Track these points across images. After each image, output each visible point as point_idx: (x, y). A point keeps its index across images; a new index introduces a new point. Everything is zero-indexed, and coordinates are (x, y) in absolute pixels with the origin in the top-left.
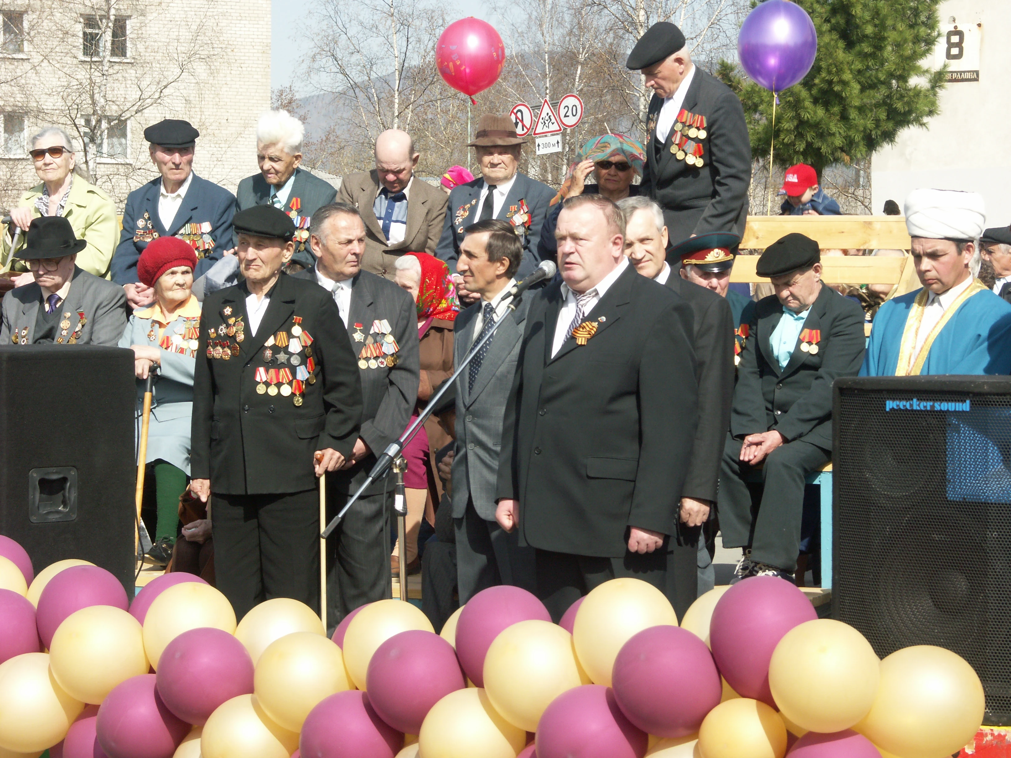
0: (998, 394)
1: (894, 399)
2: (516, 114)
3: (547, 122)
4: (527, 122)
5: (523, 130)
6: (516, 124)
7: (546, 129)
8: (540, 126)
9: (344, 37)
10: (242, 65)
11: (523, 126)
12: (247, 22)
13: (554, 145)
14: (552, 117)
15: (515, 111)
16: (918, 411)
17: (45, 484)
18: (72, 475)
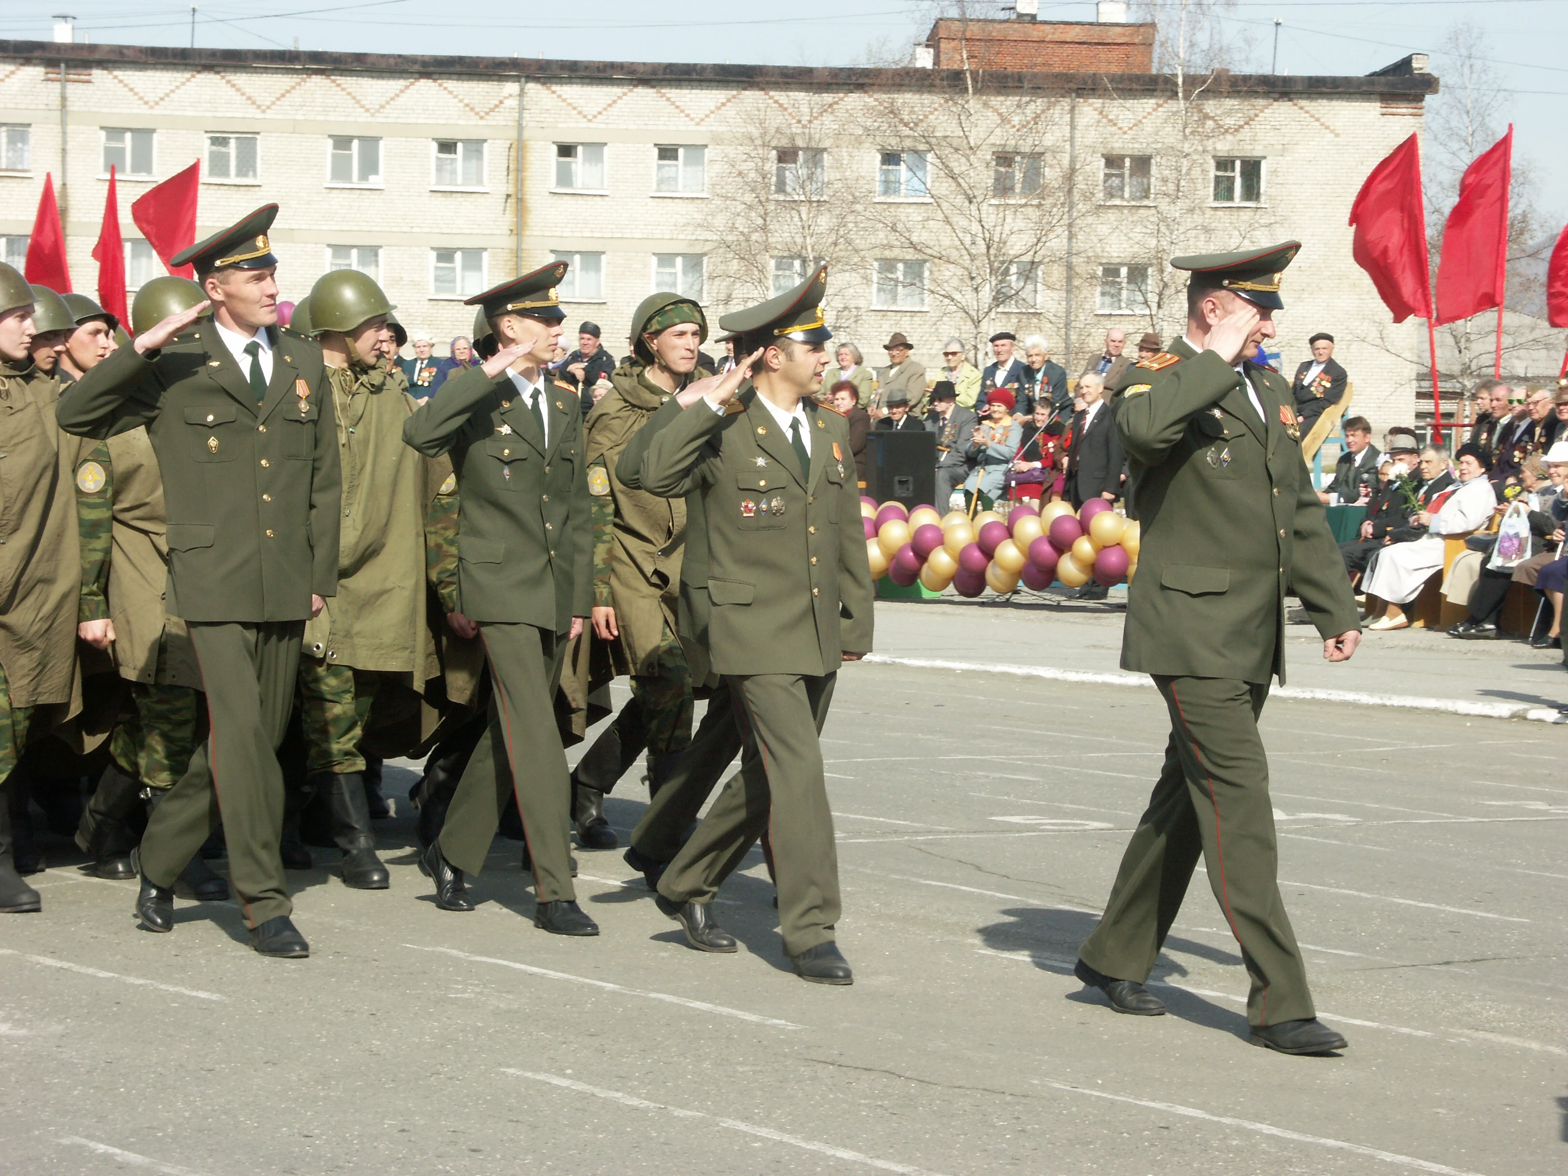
17: (900, 482)
18: (911, 479)
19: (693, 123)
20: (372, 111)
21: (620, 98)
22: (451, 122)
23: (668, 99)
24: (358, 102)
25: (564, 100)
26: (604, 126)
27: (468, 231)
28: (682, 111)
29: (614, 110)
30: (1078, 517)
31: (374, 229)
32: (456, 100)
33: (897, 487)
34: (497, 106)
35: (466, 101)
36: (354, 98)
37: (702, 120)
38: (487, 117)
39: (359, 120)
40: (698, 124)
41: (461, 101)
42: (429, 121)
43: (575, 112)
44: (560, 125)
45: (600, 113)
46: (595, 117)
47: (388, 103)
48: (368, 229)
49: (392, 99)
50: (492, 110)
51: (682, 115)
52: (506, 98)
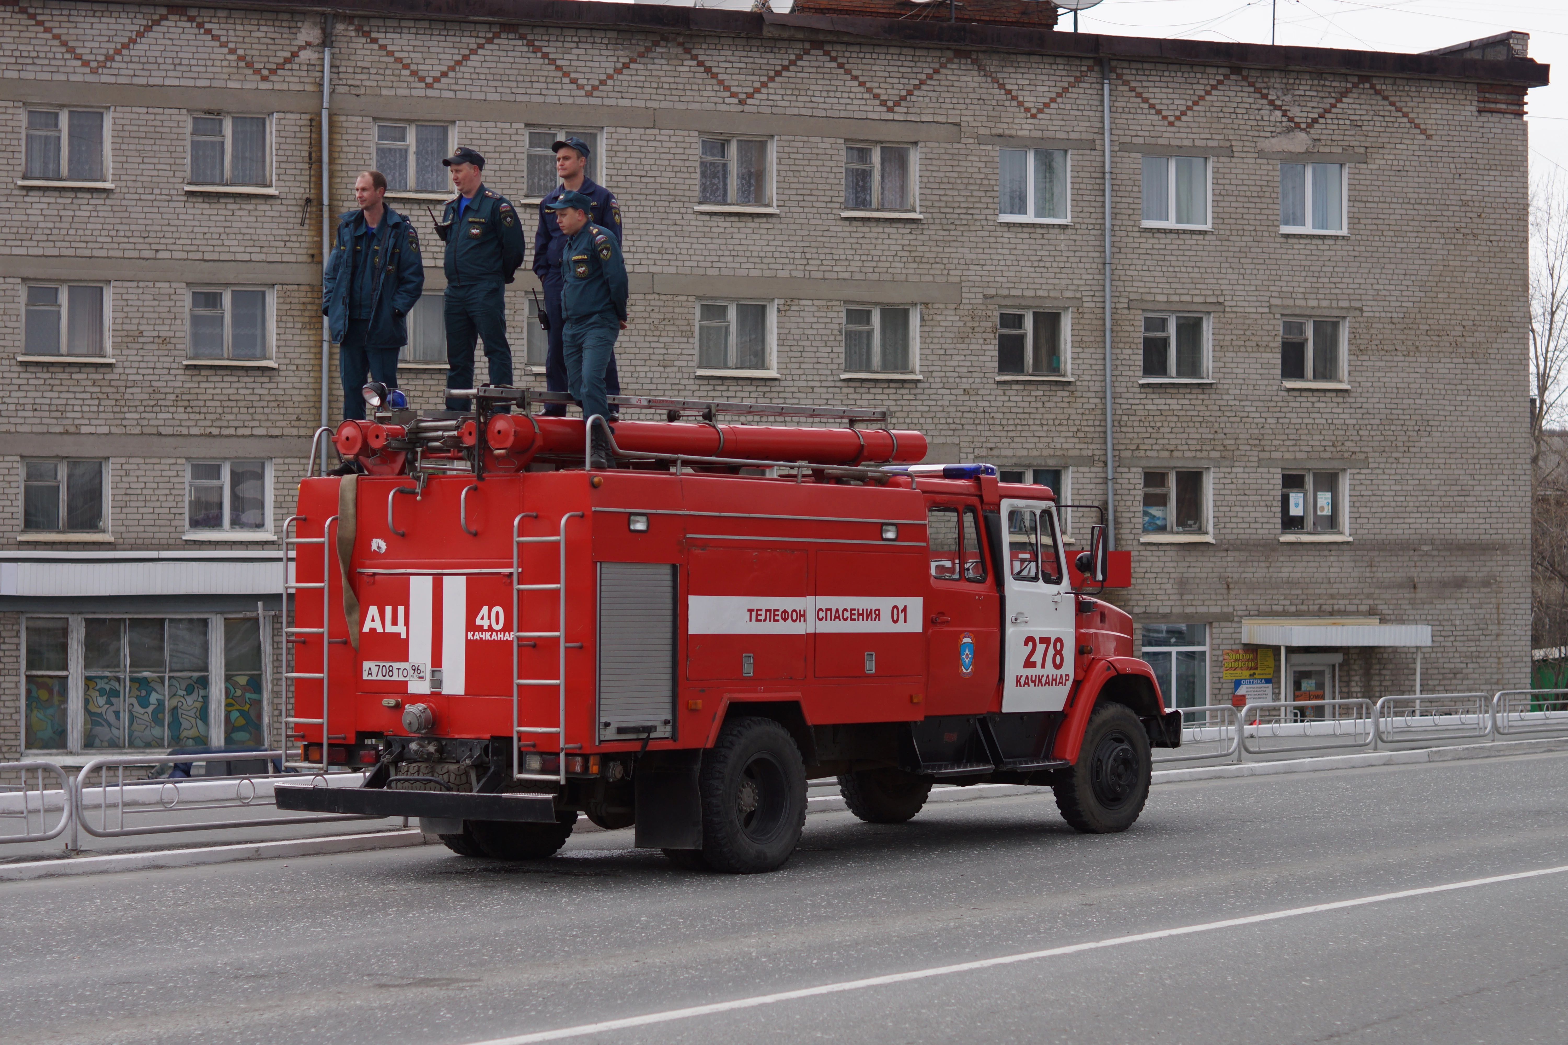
19: (583, 93)
20: (94, 64)
21: (474, 52)
22: (216, 84)
23: (545, 56)
24: (71, 50)
25: (391, 54)
26: (451, 94)
27: (247, 257)
28: (566, 74)
29: (465, 70)
31: (96, 253)
32: (226, 50)
34: (287, 61)
35: (240, 52)
36: (64, 44)
37: (595, 88)
38: (273, 78)
39: (72, 78)
40: (589, 95)
41: (232, 51)
42: (183, 82)
43: (407, 72)
44: (384, 92)
45: (444, 74)
46: (437, 80)
47: (118, 52)
48: (88, 253)
49: (125, 46)
50: (280, 66)
51: (566, 80)
52: (301, 48)
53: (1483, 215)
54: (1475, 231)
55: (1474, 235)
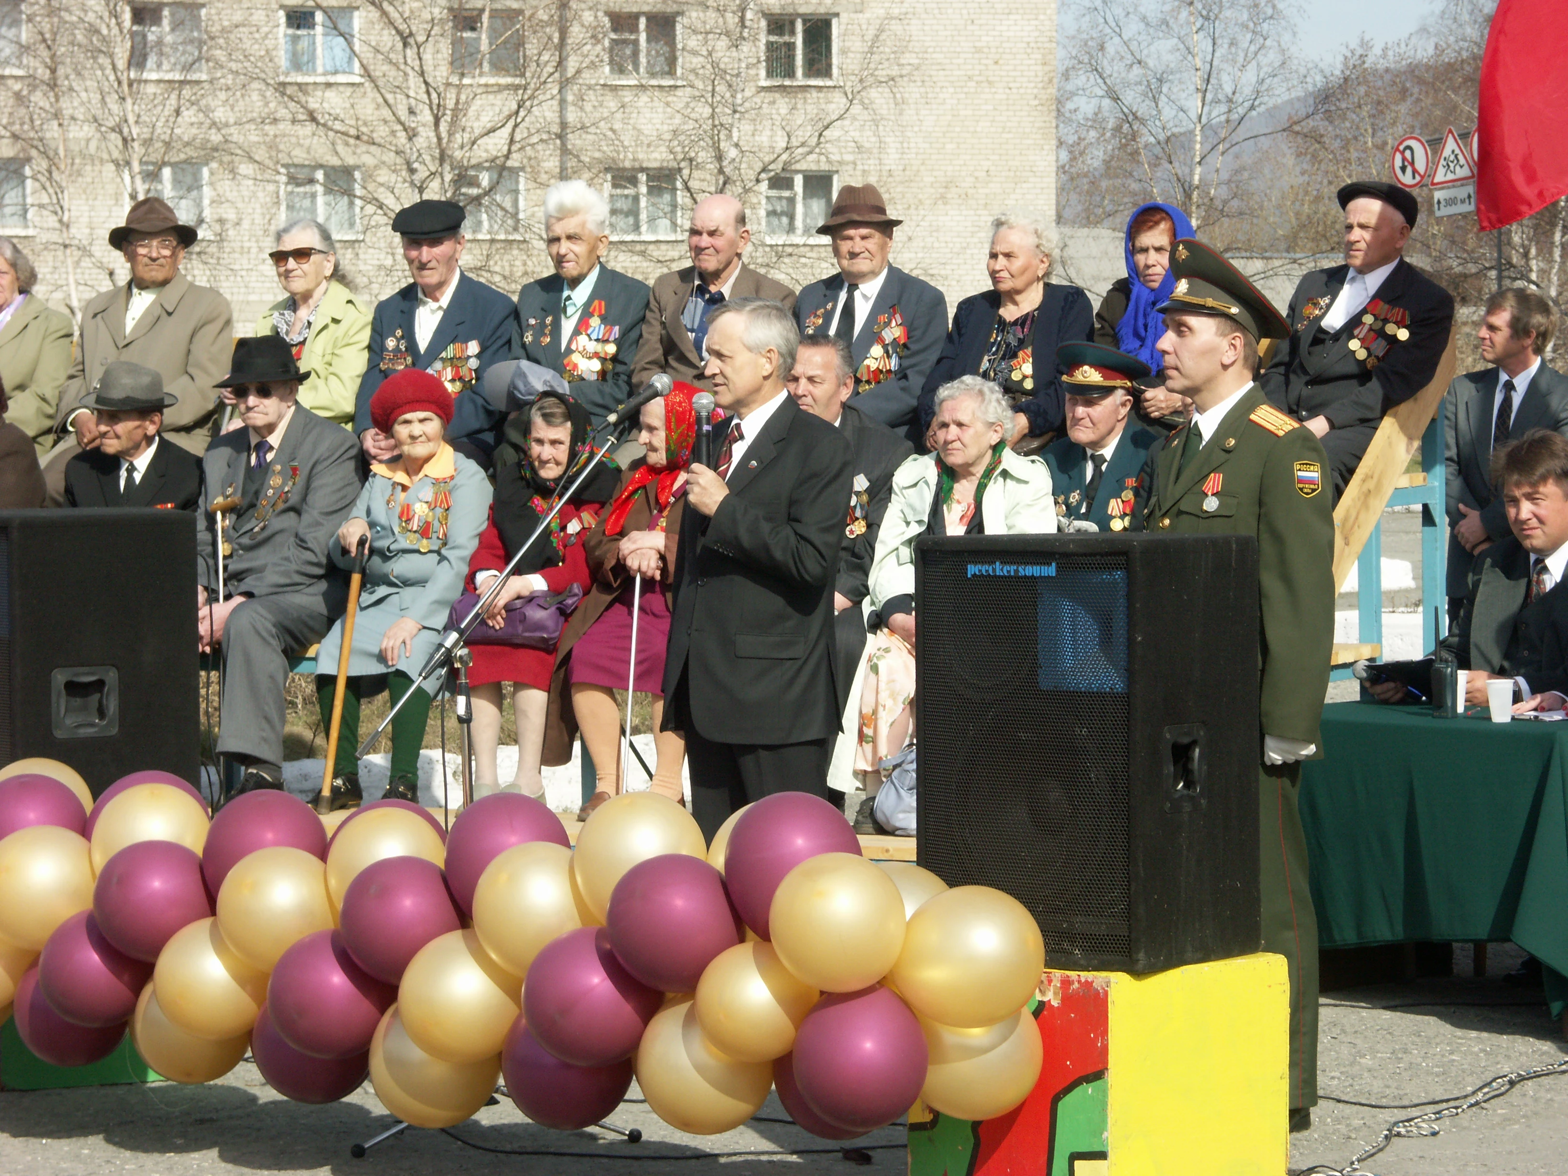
0: (1085, 555)
1: (975, 563)
2: (1402, 153)
3: (1452, 165)
4: (1421, 166)
5: (1414, 178)
6: (1403, 169)
7: (1450, 176)
8: (1441, 171)
9: (1117, 40)
10: (1011, 85)
11: (1415, 171)
12: (1019, 17)
13: (1463, 201)
14: (1461, 157)
15: (1401, 148)
16: (1002, 577)
17: (73, 688)
18: (111, 676)
30: (718, 859)
33: (60, 702)
53: (1001, 62)
54: (990, 79)
55: (989, 82)
